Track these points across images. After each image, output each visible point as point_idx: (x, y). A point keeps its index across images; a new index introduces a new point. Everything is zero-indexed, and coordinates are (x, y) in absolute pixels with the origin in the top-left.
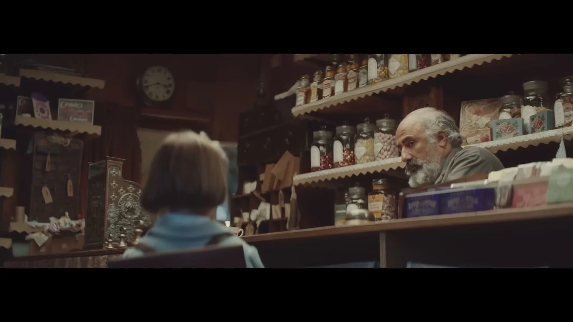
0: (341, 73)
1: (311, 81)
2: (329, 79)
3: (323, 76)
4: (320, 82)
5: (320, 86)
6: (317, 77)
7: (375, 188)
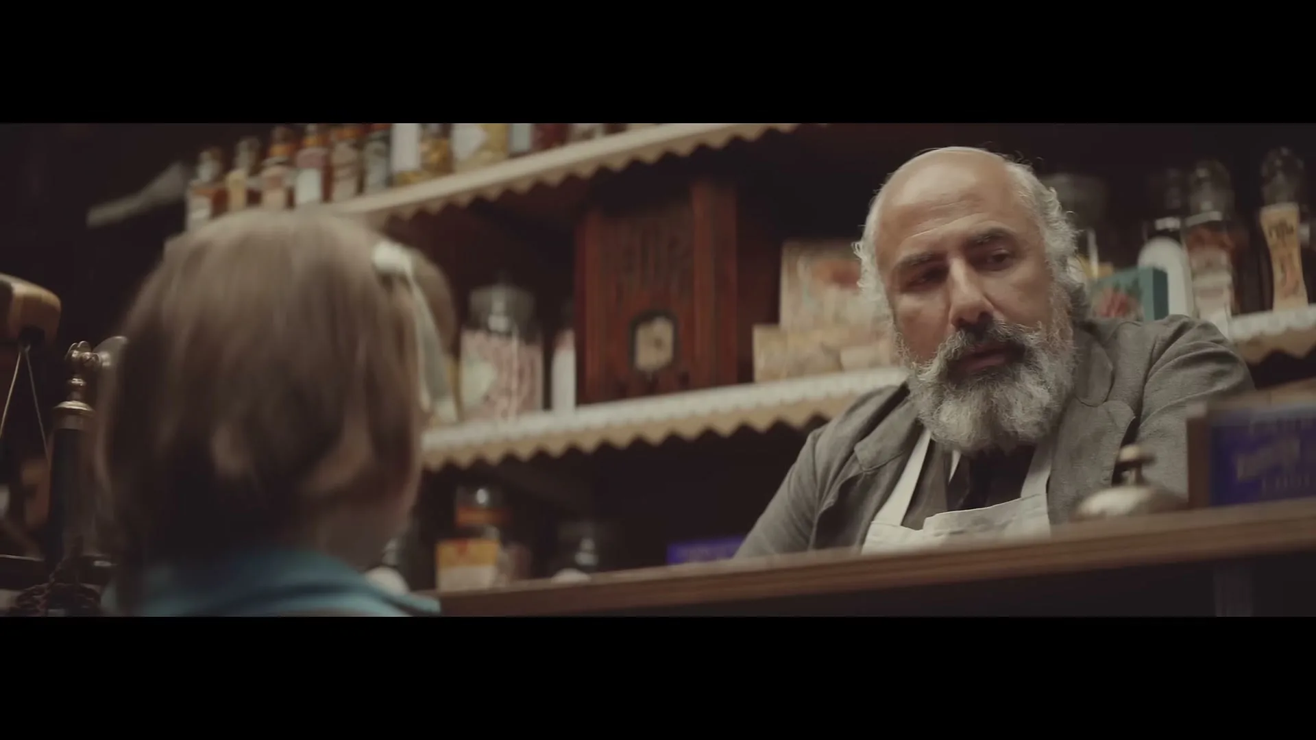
0: (312, 148)
1: (228, 165)
2: (280, 164)
3: (263, 154)
4: (255, 170)
5: (253, 183)
6: (244, 156)
7: (465, 517)
